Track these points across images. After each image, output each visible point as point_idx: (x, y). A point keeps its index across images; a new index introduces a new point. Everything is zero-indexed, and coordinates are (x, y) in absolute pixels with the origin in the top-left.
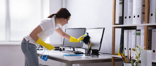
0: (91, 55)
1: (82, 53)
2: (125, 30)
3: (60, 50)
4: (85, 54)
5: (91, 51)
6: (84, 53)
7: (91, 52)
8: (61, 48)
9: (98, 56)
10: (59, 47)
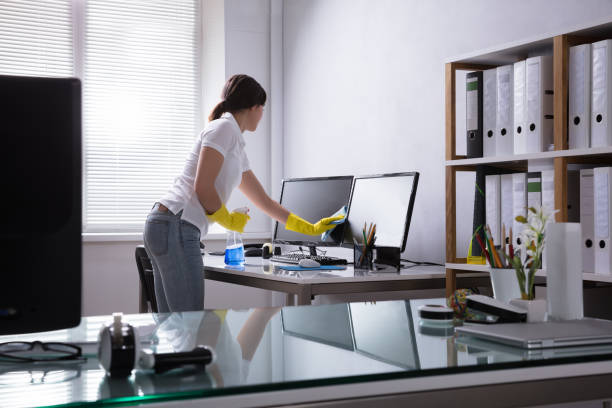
0: (374, 265)
1: (344, 262)
2: (487, 177)
3: (267, 254)
4: (354, 264)
5: (375, 251)
6: (350, 259)
7: (375, 257)
8: (267, 248)
9: (399, 270)
10: (261, 245)
